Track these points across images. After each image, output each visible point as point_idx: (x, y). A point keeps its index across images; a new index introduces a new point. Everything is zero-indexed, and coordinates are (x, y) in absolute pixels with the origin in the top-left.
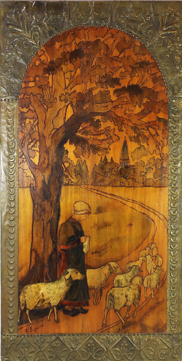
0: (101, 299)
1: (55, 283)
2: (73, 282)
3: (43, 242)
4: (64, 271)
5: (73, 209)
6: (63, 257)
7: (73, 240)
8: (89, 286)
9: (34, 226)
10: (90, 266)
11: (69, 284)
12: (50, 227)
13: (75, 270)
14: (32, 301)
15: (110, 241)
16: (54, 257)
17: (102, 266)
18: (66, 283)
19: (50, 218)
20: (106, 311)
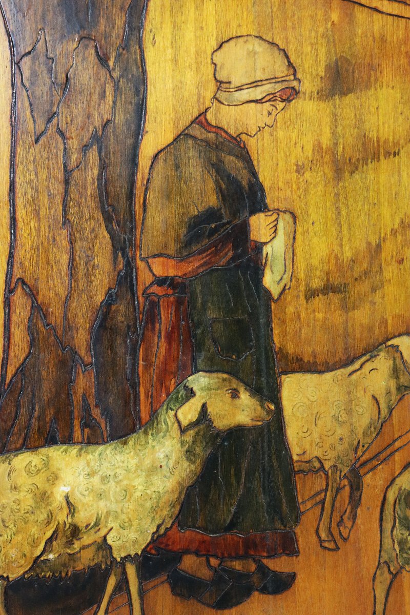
0: (359, 521)
1: (131, 442)
2: (219, 441)
3: (65, 243)
4: (172, 389)
5: (211, 76)
6: (165, 317)
7: (213, 232)
8: (295, 458)
9: (19, 169)
10: (299, 360)
11: (198, 450)
12: (96, 171)
13: (224, 380)
14: (19, 538)
15: (394, 232)
16: (120, 318)
17: (359, 358)
18: (182, 443)
19: (98, 123)
20: (384, 578)
